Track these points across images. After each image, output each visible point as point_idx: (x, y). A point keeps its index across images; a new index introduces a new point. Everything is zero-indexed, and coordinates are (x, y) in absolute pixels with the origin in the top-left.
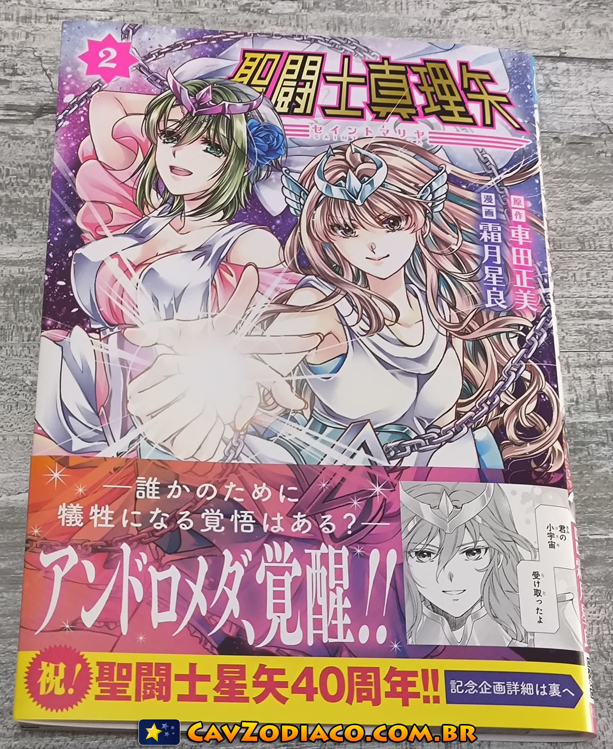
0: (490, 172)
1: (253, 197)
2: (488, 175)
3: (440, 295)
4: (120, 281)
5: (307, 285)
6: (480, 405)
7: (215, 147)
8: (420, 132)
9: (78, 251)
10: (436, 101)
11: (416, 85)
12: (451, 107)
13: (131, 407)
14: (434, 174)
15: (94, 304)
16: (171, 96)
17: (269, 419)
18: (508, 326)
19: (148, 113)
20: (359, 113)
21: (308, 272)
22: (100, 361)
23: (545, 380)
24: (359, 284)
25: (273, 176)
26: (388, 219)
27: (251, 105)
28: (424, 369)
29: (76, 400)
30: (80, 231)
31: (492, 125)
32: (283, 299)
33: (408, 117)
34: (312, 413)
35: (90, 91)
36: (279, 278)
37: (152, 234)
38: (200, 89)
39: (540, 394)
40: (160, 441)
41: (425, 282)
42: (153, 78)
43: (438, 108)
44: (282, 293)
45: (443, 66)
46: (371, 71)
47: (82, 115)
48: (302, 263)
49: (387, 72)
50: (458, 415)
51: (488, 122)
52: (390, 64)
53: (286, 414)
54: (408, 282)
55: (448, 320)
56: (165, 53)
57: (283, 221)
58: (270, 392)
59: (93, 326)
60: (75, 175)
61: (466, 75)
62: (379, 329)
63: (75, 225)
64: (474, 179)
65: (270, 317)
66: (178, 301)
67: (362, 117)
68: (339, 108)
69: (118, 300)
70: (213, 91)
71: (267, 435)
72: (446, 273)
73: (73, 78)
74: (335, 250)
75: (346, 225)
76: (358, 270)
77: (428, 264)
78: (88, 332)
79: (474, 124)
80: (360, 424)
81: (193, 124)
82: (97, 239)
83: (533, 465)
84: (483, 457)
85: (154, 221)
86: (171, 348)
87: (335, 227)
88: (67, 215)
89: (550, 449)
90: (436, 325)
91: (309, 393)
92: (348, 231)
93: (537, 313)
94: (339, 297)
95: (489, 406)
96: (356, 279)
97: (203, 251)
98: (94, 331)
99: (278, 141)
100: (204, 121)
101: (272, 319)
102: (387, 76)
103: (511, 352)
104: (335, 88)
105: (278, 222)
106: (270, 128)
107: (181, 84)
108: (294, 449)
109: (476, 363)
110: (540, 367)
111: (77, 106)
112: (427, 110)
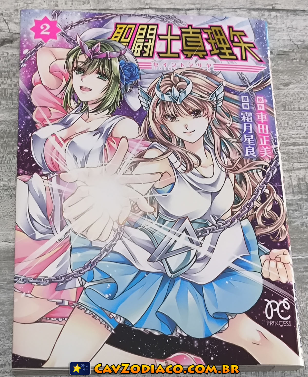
0: (246, 84)
1: (123, 101)
2: (245, 86)
3: (222, 150)
4: (56, 148)
5: (153, 147)
6: (244, 208)
7: (103, 76)
8: (209, 64)
9: (34, 133)
10: (217, 48)
11: (206, 39)
12: (225, 51)
13: (65, 215)
14: (217, 87)
15: (44, 161)
16: (79, 49)
17: (136, 218)
18: (257, 166)
19: (68, 58)
20: (177, 55)
21: (153, 140)
22: (48, 191)
23: (277, 193)
24: (180, 146)
25: (134, 90)
26: (194, 111)
27: (121, 53)
28: (215, 190)
29: (37, 212)
30: (35, 123)
31: (246, 60)
32: (141, 155)
33: (203, 57)
34: (158, 214)
35: (36, 47)
36: (139, 144)
37: (72, 123)
38: (94, 45)
39: (274, 201)
40: (81, 232)
41: (214, 144)
42: (69, 40)
43: (218, 51)
44: (140, 152)
45: (220, 29)
46: (182, 33)
47: (33, 60)
48: (150, 136)
49: (191, 33)
50: (233, 213)
51: (244, 58)
52: (192, 28)
53: (145, 215)
54: (205, 144)
55: (226, 163)
56: (75, 26)
57: (140, 114)
58: (136, 204)
59: (44, 173)
60: (31, 93)
61: (232, 33)
62: (191, 169)
63: (32, 119)
64: (238, 89)
65: (135, 165)
66: (87, 157)
67: (179, 57)
68: (167, 53)
69: (56, 158)
70: (101, 46)
71: (136, 226)
72: (225, 139)
73: (28, 40)
74: (167, 129)
75: (172, 115)
76: (179, 138)
77: (215, 135)
78: (41, 176)
79: (237, 59)
80: (183, 219)
81: (91, 64)
82: (44, 127)
83: (271, 238)
84: (246, 235)
85: (73, 116)
86: (84, 182)
87: (166, 116)
88: (27, 114)
89: (280, 229)
90: (220, 166)
91: (156, 204)
92: (174, 118)
93: (271, 158)
94: (170, 153)
95: (248, 208)
96: (178, 144)
97: (99, 131)
98: (44, 175)
99: (135, 71)
100: (97, 62)
101: (136, 166)
102: (191, 35)
103: (258, 179)
104: (164, 42)
105: (137, 114)
106: (131, 65)
107: (84, 42)
108: (150, 233)
109: (241, 186)
110: (274, 187)
111: (30, 56)
112: (212, 53)
